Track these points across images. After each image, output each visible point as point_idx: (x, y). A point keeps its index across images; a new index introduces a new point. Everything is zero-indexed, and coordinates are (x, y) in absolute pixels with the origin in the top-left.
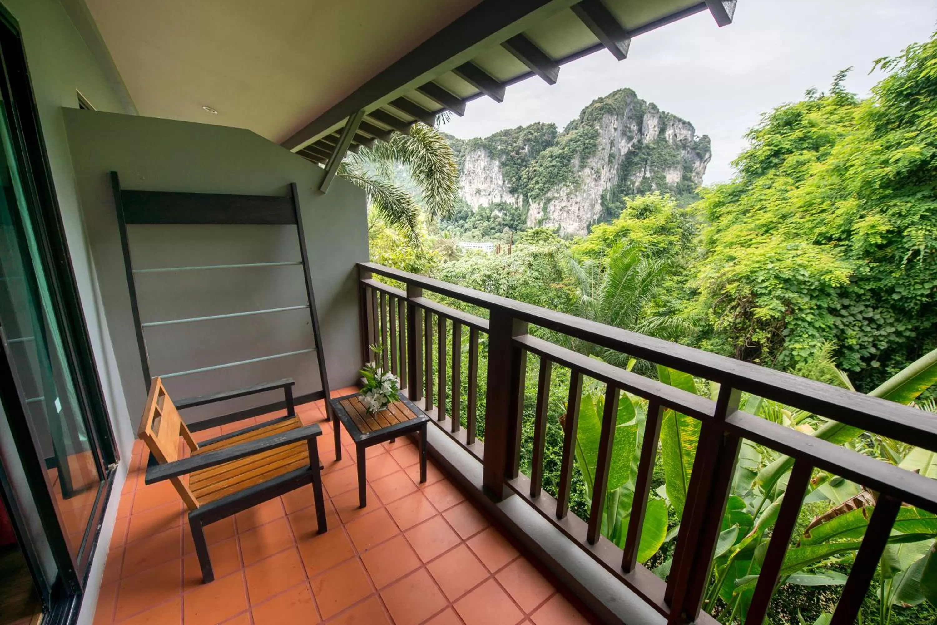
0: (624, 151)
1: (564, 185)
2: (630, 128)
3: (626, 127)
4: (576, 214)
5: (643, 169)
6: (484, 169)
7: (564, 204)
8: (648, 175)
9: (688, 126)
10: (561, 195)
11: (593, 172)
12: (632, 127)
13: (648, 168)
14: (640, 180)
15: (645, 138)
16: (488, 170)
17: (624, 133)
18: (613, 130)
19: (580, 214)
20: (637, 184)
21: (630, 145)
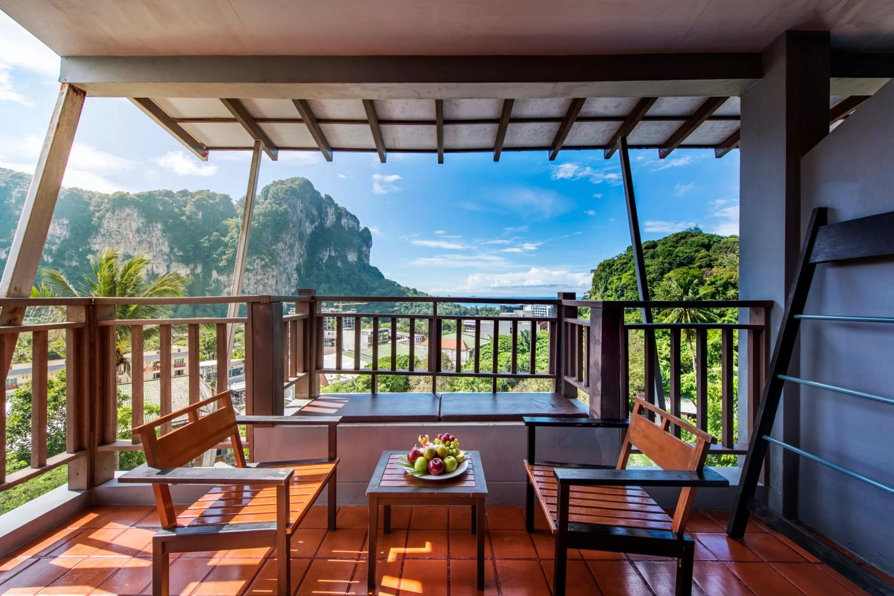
0: (309, 231)
1: (258, 258)
2: (311, 212)
3: (308, 210)
4: (274, 288)
5: (328, 249)
6: (138, 231)
7: (259, 277)
8: (333, 254)
9: (354, 218)
10: (256, 268)
11: (287, 247)
12: (313, 211)
13: (332, 248)
14: (326, 258)
15: (326, 223)
16: (144, 233)
17: (307, 216)
18: (299, 211)
19: (278, 288)
20: (324, 261)
21: (313, 227)
